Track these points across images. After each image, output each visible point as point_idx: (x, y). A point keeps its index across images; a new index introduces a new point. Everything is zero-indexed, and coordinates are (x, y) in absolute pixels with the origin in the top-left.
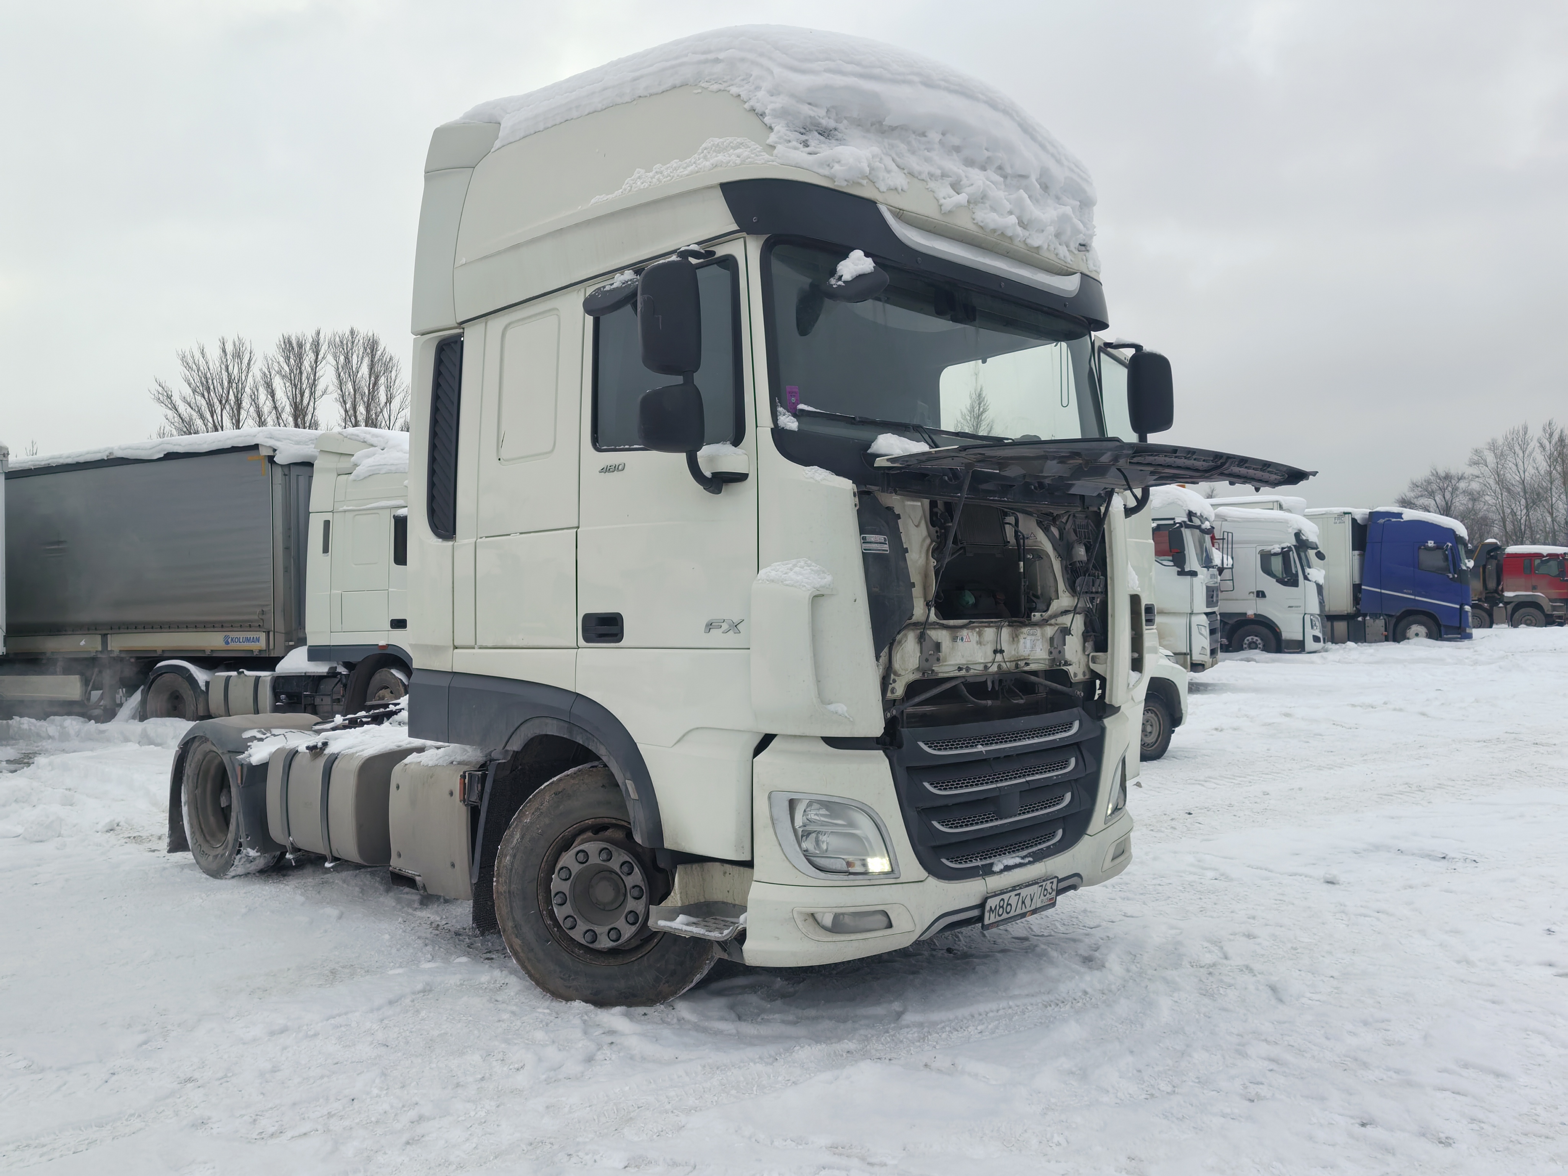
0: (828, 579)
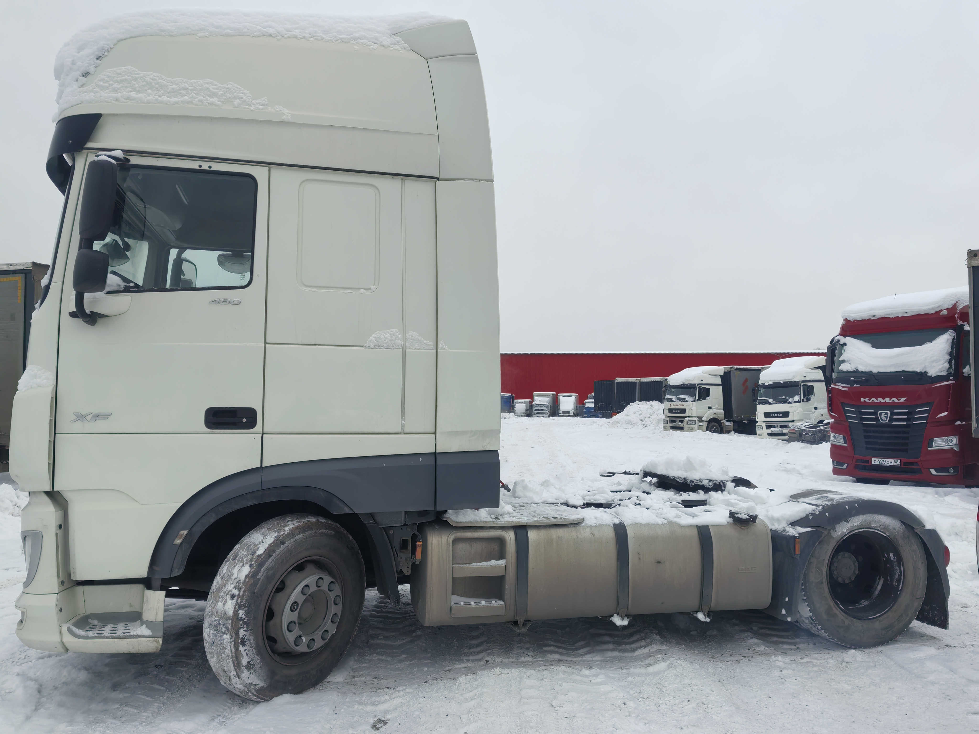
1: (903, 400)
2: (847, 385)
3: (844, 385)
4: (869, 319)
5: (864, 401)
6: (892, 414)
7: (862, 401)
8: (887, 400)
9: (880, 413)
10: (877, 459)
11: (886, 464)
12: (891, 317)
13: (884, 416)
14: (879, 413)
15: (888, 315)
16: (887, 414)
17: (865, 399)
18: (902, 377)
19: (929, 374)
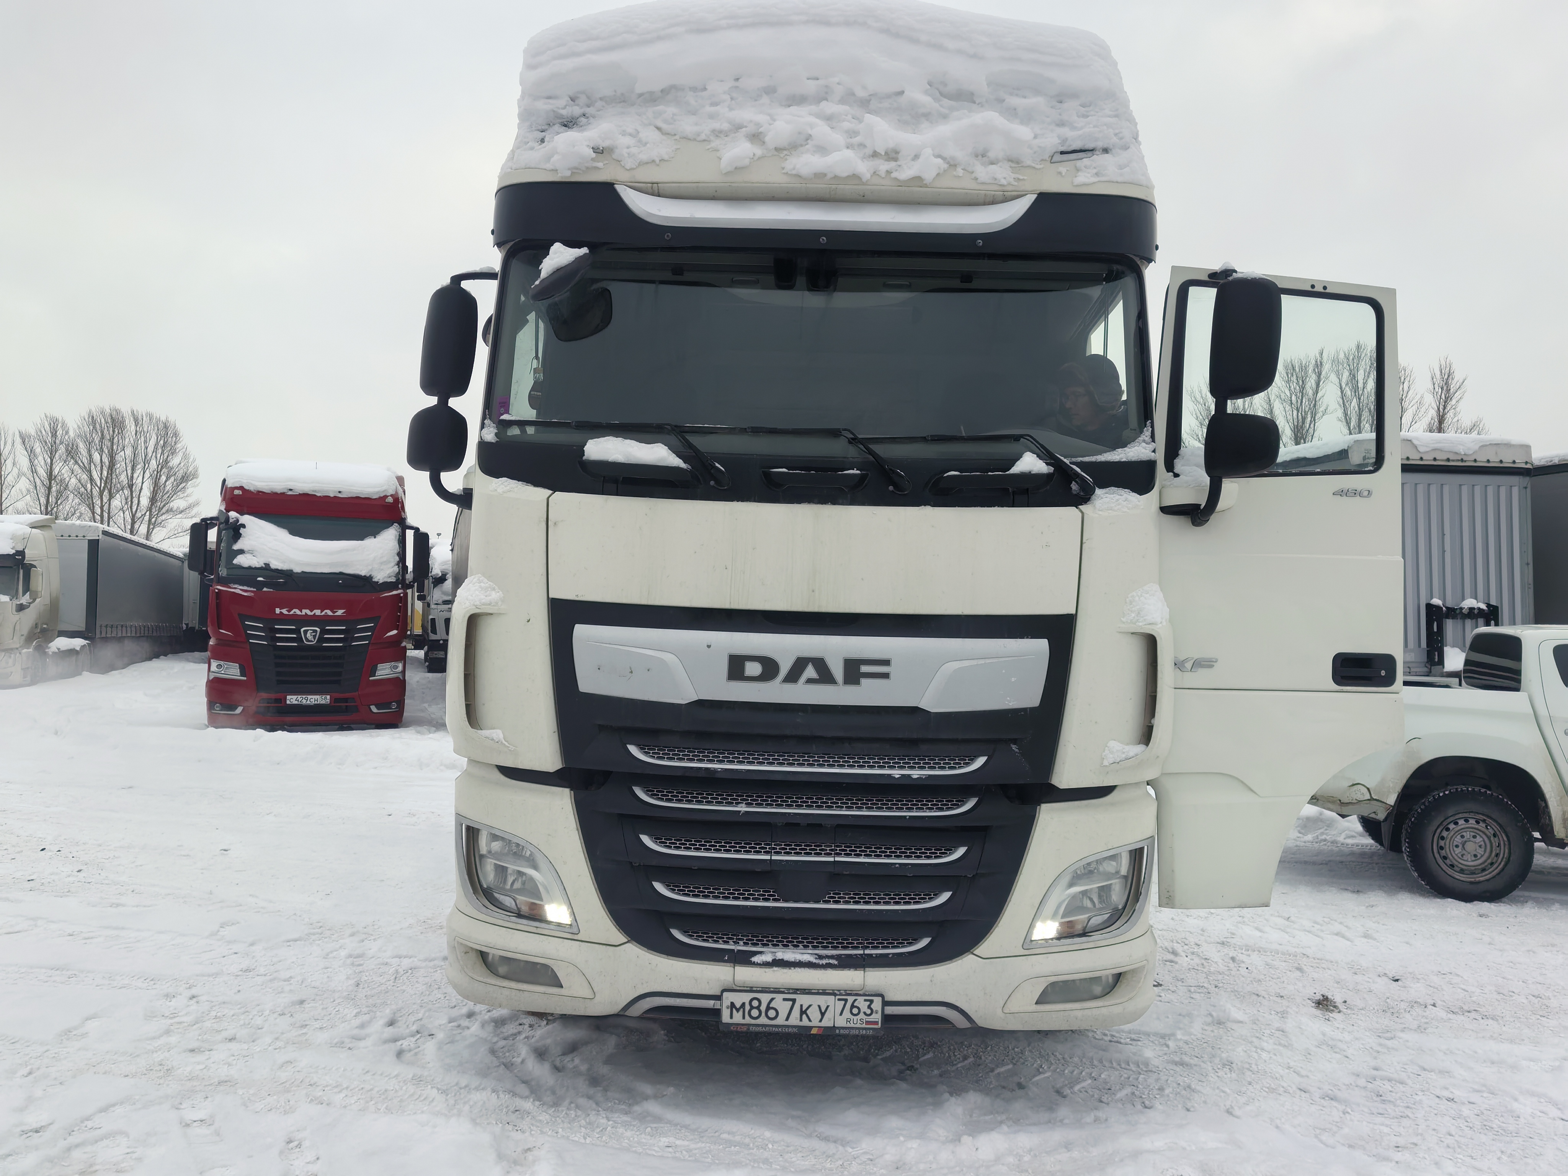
0: (495, 596)
1: (340, 612)
2: (251, 587)
3: (245, 588)
4: (283, 494)
5: (281, 612)
6: (324, 631)
7: (277, 613)
8: (318, 612)
9: (304, 631)
10: (295, 697)
11: (308, 702)
12: (318, 495)
13: (310, 635)
14: (302, 630)
15: (313, 491)
16: (315, 631)
17: (282, 611)
18: (340, 582)
19: (375, 580)
